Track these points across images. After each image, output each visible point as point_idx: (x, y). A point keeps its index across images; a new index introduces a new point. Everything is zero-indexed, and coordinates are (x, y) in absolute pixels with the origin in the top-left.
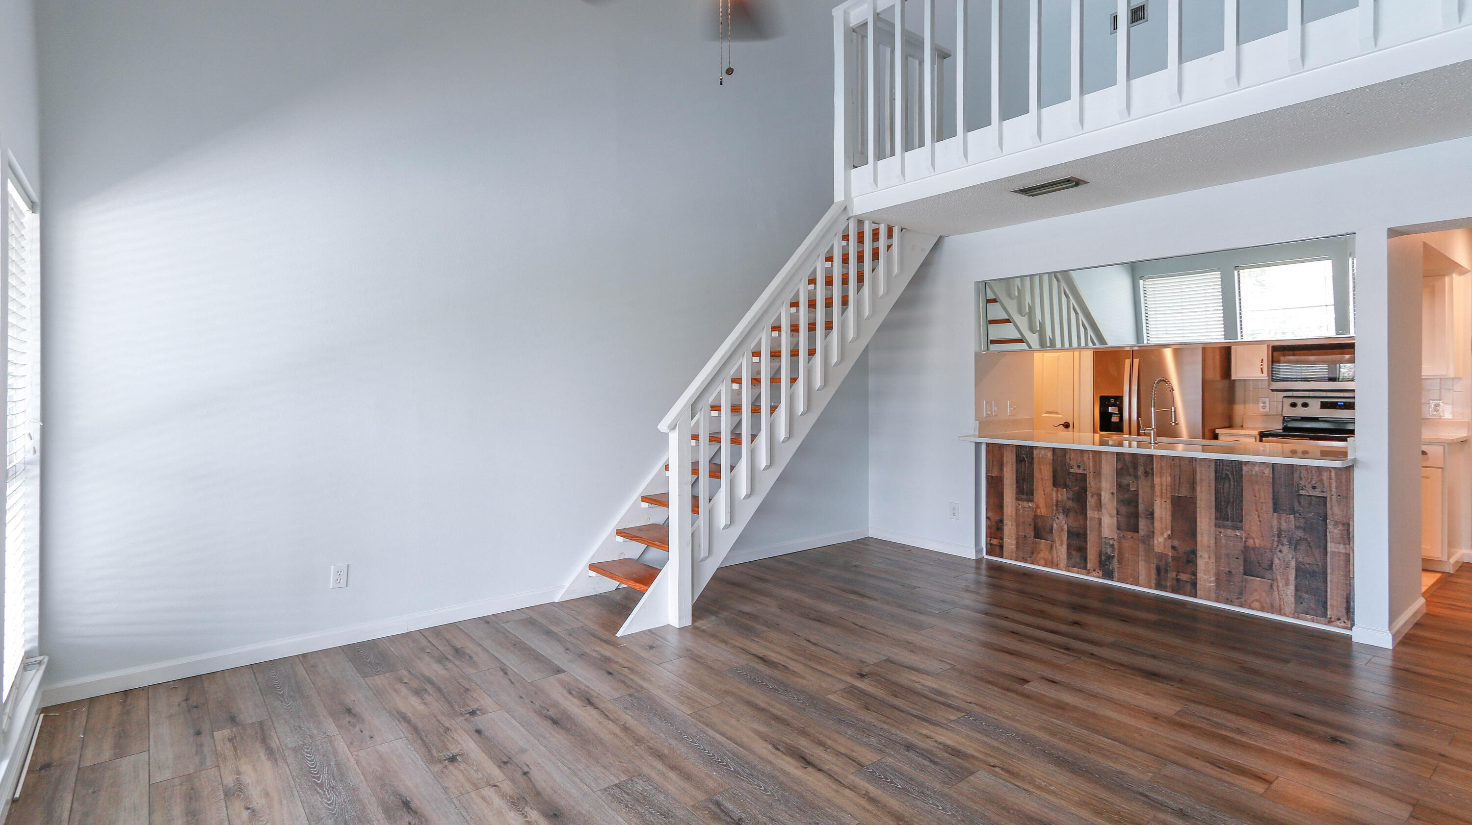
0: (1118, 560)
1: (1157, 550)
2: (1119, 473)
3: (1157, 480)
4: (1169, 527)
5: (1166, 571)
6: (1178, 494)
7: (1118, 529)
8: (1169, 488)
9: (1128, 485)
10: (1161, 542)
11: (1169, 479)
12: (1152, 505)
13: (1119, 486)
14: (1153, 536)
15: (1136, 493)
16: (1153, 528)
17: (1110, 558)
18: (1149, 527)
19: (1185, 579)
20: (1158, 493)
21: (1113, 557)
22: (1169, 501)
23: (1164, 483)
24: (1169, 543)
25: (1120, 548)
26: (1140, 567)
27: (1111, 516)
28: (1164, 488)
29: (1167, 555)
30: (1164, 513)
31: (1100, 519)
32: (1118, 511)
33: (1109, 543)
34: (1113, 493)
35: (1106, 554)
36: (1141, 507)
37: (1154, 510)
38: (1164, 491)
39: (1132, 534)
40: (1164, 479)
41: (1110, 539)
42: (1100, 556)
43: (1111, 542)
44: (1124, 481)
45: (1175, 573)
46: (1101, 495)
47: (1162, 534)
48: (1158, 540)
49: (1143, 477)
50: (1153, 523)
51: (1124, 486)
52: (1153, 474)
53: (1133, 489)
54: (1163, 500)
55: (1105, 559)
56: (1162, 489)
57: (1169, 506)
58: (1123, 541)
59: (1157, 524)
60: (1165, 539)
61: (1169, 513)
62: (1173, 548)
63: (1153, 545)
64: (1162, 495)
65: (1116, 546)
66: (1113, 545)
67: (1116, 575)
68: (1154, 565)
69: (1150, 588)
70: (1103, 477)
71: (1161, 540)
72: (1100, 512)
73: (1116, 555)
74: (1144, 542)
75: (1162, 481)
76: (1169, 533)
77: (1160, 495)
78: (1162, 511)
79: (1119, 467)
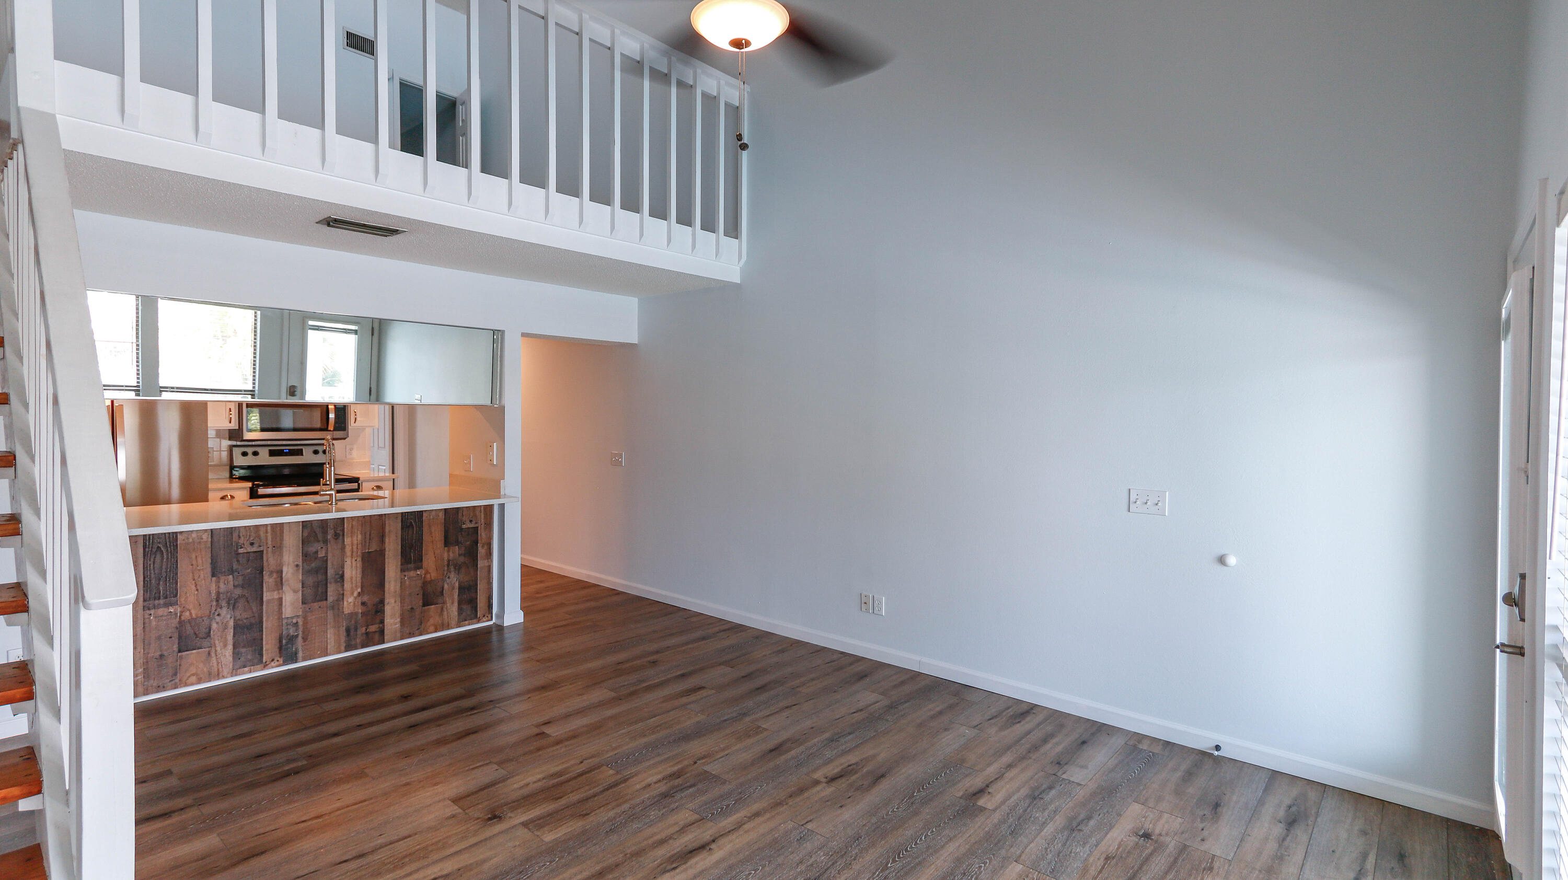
0: (303, 638)
1: (346, 611)
2: (305, 542)
3: (347, 541)
4: (359, 584)
5: (356, 629)
6: (369, 549)
7: (303, 603)
8: (360, 546)
9: (317, 552)
10: (350, 603)
11: (360, 537)
12: (343, 567)
13: (305, 555)
14: (343, 599)
15: (325, 558)
16: (343, 590)
17: (292, 639)
18: (338, 591)
19: (374, 630)
20: (348, 553)
21: (297, 636)
22: (359, 559)
23: (355, 542)
24: (359, 600)
25: (305, 623)
26: (329, 636)
27: (295, 592)
28: (355, 547)
29: (356, 614)
30: (354, 573)
31: (280, 600)
32: (303, 584)
33: (292, 622)
34: (297, 566)
35: (288, 636)
36: (330, 572)
37: (343, 572)
38: (355, 549)
39: (320, 604)
40: (355, 538)
41: (292, 618)
42: (280, 641)
43: (294, 621)
44: (311, 549)
45: (364, 628)
46: (282, 572)
47: (352, 594)
48: (347, 602)
49: (333, 541)
50: (343, 585)
51: (311, 554)
52: (343, 535)
53: (321, 554)
54: (354, 560)
55: (286, 643)
56: (352, 548)
57: (359, 564)
58: (309, 614)
59: (347, 586)
60: (355, 598)
61: (359, 570)
62: (363, 604)
63: (343, 607)
64: (352, 555)
65: (300, 623)
66: (297, 622)
67: (300, 655)
68: (344, 628)
69: (340, 652)
70: (284, 550)
71: (351, 600)
72: (280, 591)
73: (300, 633)
74: (333, 608)
75: (353, 541)
76: (359, 590)
77: (350, 555)
78: (352, 571)
79: (306, 534)
